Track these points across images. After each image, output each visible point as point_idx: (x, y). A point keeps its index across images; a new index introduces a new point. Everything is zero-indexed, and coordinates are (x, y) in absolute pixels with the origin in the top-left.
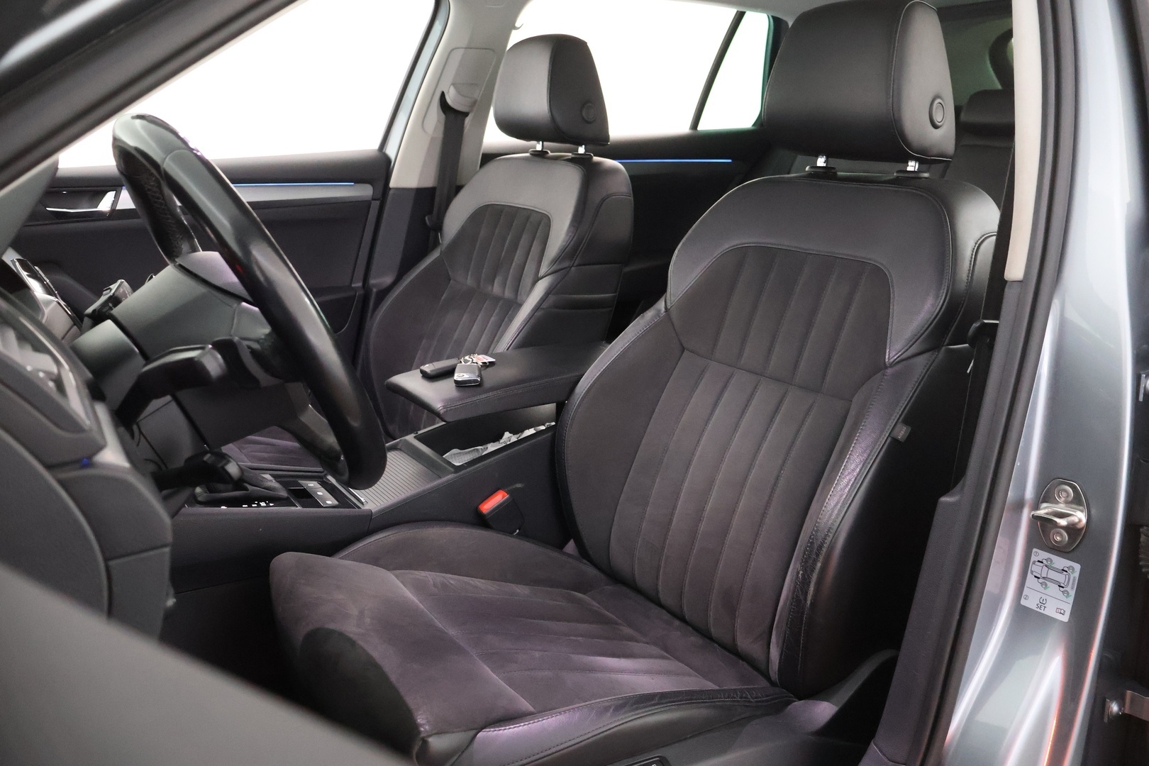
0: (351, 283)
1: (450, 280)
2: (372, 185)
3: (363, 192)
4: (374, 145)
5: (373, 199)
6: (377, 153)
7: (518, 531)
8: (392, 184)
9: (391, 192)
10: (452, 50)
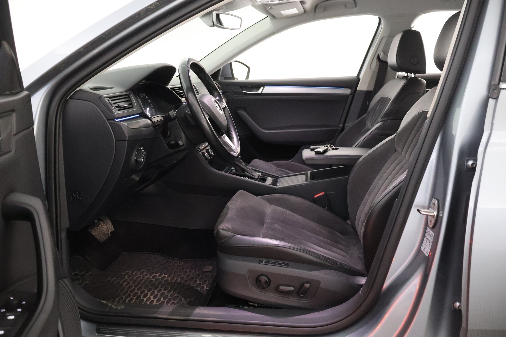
0: (339, 125)
1: (366, 125)
2: (351, 89)
3: (347, 91)
4: (355, 74)
5: (350, 94)
6: (356, 77)
7: (327, 208)
8: (358, 89)
9: (357, 92)
10: (382, 38)
